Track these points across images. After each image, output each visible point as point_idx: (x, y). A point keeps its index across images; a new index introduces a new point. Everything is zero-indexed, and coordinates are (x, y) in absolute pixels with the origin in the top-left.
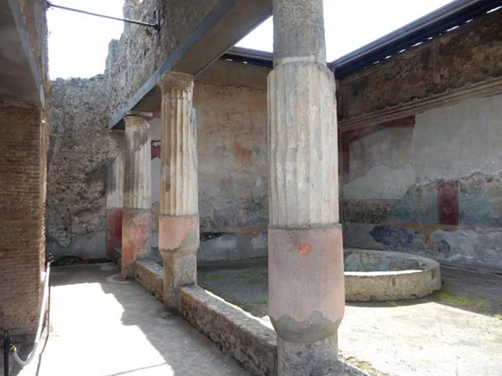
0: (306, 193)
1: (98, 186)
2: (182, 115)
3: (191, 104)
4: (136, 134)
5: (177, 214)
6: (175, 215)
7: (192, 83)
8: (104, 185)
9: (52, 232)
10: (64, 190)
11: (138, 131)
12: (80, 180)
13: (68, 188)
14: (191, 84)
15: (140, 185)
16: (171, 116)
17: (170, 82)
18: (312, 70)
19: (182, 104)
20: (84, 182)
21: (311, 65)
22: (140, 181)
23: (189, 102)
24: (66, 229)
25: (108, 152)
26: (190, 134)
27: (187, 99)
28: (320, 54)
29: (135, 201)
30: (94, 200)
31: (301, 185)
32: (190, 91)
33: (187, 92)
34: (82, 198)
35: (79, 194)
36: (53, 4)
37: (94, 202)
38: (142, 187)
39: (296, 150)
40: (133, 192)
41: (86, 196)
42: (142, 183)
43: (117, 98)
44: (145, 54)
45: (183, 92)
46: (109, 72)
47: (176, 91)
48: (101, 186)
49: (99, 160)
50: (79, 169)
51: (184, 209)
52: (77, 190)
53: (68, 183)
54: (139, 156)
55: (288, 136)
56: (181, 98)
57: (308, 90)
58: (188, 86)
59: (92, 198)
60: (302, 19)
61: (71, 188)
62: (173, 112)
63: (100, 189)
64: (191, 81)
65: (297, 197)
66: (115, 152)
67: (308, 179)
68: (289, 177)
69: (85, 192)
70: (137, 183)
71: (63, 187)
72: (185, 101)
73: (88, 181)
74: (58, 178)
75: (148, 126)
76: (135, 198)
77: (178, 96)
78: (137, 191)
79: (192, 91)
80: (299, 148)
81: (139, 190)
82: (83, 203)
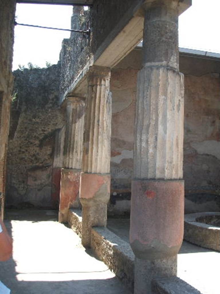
0: (154, 156)
1: (48, 150)
2: (100, 97)
3: (108, 89)
4: (75, 110)
5: (93, 172)
6: (91, 173)
7: (110, 74)
8: (52, 149)
9: (14, 184)
10: (23, 152)
11: (75, 108)
12: (35, 145)
13: (27, 151)
14: (108, 74)
15: (75, 150)
16: (92, 98)
17: (93, 73)
18: (163, 71)
19: (101, 89)
20: (38, 147)
21: (163, 68)
22: (75, 147)
23: (106, 88)
24: (24, 182)
25: (56, 124)
26: (105, 111)
27: (105, 85)
28: (171, 60)
29: (70, 162)
30: (44, 161)
31: (151, 150)
32: (107, 80)
33: (105, 80)
34: (36, 159)
35: (34, 155)
36: (18, 23)
37: (44, 162)
38: (76, 152)
39: (148, 126)
40: (69, 155)
41: (38, 157)
42: (76, 149)
43: (64, 82)
44: (81, 51)
45: (102, 80)
46: (61, 63)
47: (97, 79)
48: (49, 150)
49: (50, 130)
50: (35, 137)
51: (98, 168)
52: (32, 153)
53: (27, 147)
54: (75, 128)
55: (144, 116)
56: (101, 85)
57: (159, 85)
58: (106, 76)
59: (43, 159)
60: (158, 37)
61: (28, 151)
62: (93, 96)
63: (49, 152)
64: (109, 72)
65: (148, 158)
66: (61, 124)
67: (155, 147)
68: (144, 144)
69: (38, 154)
70: (73, 148)
71: (23, 150)
72: (103, 87)
73: (41, 146)
74: (20, 143)
75: (84, 104)
76: (70, 160)
77: (98, 83)
78: (73, 154)
79: (109, 79)
80: (151, 125)
81: (74, 153)
82: (37, 163)
